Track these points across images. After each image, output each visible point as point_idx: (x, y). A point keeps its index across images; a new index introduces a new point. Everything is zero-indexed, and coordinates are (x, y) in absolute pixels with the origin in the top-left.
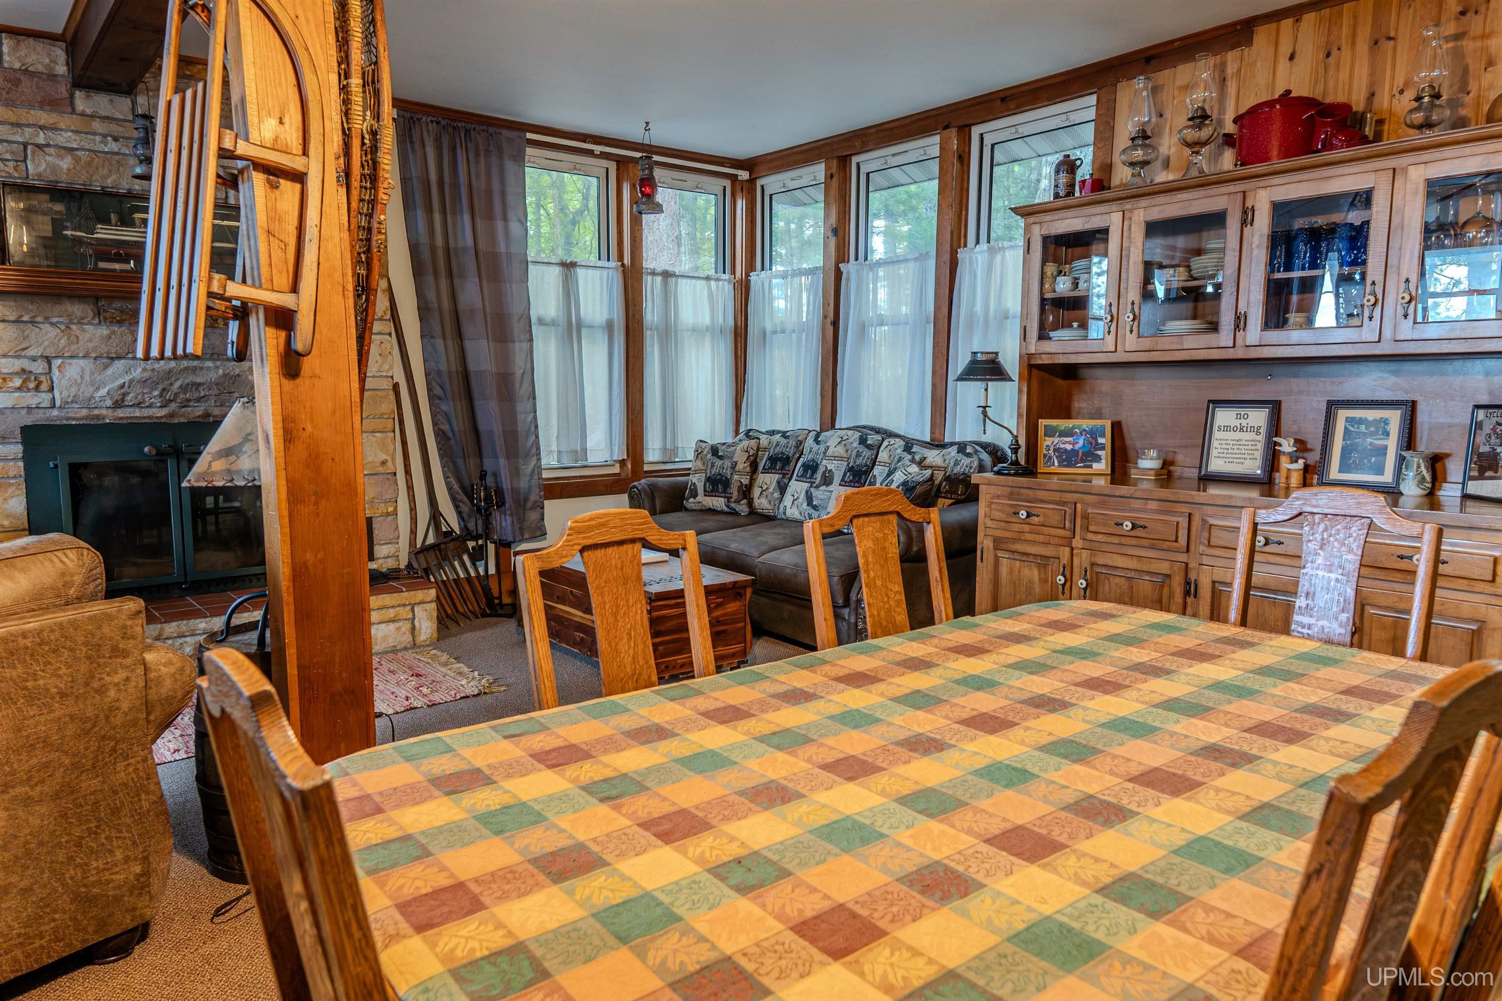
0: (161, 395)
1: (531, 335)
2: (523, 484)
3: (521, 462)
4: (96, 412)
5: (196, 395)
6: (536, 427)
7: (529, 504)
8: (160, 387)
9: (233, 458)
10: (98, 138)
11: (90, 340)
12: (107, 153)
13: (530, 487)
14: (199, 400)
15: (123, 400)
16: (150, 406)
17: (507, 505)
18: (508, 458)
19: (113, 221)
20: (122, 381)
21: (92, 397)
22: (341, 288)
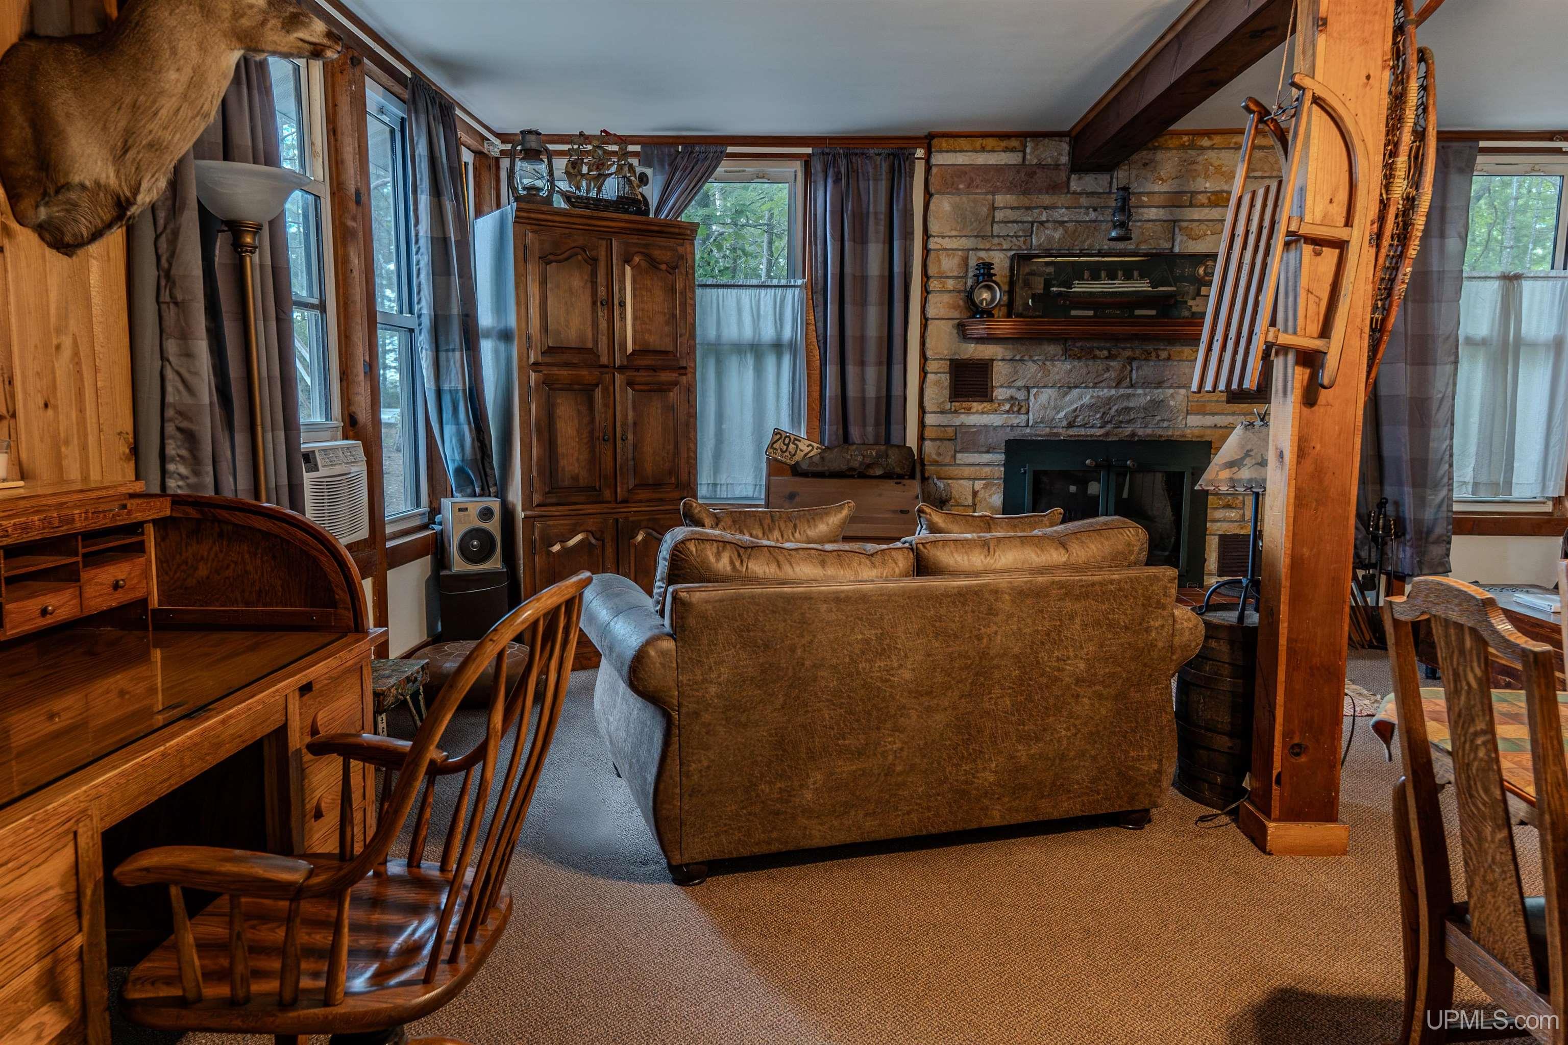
0: (1102, 417)
1: (1457, 356)
2: (1429, 514)
3: (1429, 491)
4: (1055, 430)
5: (1127, 418)
6: (1451, 456)
7: (1433, 537)
8: (1102, 410)
9: (1236, 469)
10: (1083, 210)
11: (1058, 373)
12: (1087, 222)
13: (1436, 519)
14: (1129, 422)
15: (1074, 421)
16: (1092, 427)
17: (1408, 537)
18: (1414, 486)
19: (1086, 277)
20: (1075, 406)
21: (1054, 419)
22: (1359, 331)
